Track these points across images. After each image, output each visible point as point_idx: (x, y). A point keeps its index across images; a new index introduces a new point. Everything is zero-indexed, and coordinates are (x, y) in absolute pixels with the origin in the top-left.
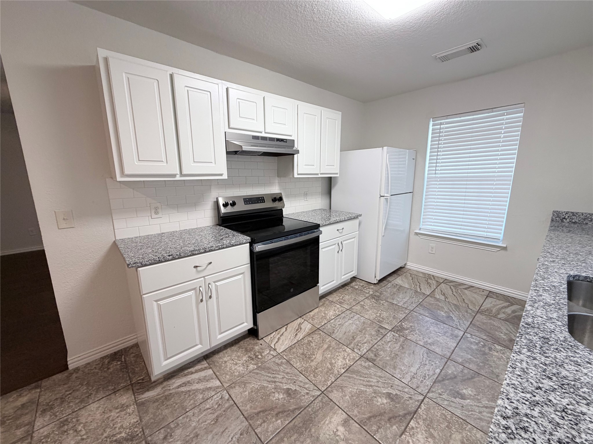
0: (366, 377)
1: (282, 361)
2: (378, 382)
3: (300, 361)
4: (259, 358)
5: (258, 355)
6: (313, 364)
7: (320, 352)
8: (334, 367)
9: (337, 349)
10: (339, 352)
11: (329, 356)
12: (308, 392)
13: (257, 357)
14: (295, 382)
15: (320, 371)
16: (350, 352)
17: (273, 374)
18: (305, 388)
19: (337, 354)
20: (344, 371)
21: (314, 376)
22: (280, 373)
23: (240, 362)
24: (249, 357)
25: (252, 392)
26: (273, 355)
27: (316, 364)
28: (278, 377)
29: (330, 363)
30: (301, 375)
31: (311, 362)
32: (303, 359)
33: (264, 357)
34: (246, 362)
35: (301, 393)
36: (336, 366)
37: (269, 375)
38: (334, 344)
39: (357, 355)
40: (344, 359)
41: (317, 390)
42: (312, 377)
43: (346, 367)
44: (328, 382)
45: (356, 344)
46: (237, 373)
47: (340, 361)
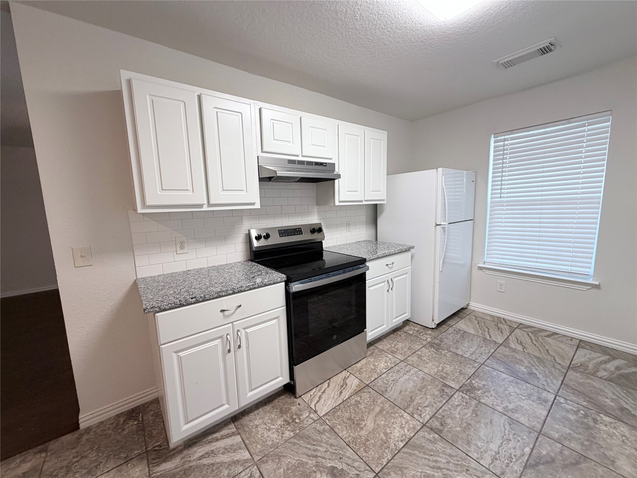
0: (431, 455)
1: (324, 428)
2: (448, 462)
3: (346, 429)
4: (296, 423)
5: (295, 419)
6: (363, 433)
7: (371, 416)
8: (390, 438)
9: (392, 413)
10: (394, 418)
11: (382, 422)
12: (358, 473)
13: (294, 420)
14: (341, 458)
15: (372, 443)
16: (408, 418)
17: (314, 445)
18: (353, 467)
19: (392, 421)
20: (402, 445)
21: (365, 450)
22: (323, 445)
23: (274, 427)
24: (285, 421)
25: (288, 469)
26: (314, 420)
27: (366, 433)
28: (320, 450)
29: (384, 433)
30: (349, 448)
31: (360, 430)
32: (350, 426)
33: (303, 422)
34: (281, 427)
35: (349, 474)
36: (392, 437)
37: (309, 446)
38: (388, 407)
39: (418, 423)
40: (402, 427)
41: (370, 471)
42: (362, 452)
43: (405, 440)
44: (383, 460)
45: (416, 407)
46: (271, 442)
47: (396, 430)
